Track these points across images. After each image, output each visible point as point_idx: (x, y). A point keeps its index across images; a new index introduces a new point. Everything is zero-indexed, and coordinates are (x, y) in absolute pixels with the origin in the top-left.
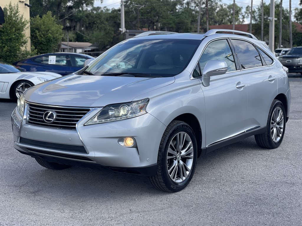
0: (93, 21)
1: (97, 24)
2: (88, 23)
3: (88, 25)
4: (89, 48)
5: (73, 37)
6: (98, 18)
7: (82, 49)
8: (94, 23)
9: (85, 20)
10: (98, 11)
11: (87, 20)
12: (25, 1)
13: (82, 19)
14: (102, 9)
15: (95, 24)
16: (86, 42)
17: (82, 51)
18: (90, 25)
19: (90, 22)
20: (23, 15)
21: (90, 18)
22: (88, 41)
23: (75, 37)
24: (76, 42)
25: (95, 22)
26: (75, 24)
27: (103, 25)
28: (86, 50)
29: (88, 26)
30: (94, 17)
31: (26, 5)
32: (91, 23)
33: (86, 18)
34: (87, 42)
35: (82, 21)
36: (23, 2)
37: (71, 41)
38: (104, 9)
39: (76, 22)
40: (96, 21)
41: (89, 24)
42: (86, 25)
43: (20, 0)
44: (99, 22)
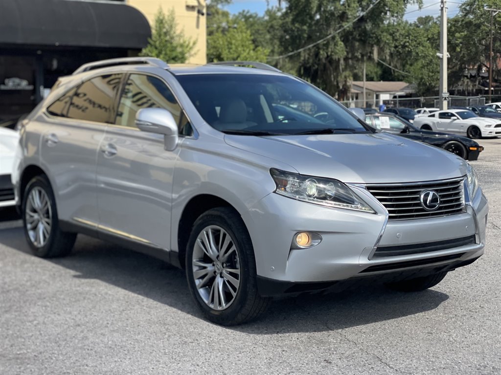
2: (393, 45)
5: (376, 73)
6: (412, 36)
7: (390, 94)
8: (404, 46)
9: (387, 41)
10: (427, 24)
12: (197, 6)
13: (383, 39)
14: (435, 20)
15: (407, 47)
16: (399, 80)
17: (391, 97)
18: (397, 49)
19: (397, 44)
21: (398, 37)
22: (402, 78)
23: (380, 72)
24: (380, 81)
25: (407, 44)
26: (370, 49)
28: (396, 94)
29: (394, 51)
30: (406, 33)
31: (199, 12)
33: (389, 37)
34: (401, 80)
35: (381, 42)
36: (193, 7)
37: (370, 79)
39: (372, 45)
40: (408, 42)
41: (396, 47)
42: (390, 51)
43: (188, 5)
44: (415, 43)
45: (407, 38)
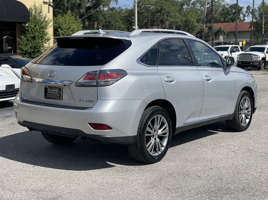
0: (109, 20)
11: (104, 19)
14: (117, 9)
21: (106, 17)
25: (111, 21)
26: (93, 23)
27: (118, 23)
30: (110, 16)
31: (49, 5)
38: (119, 10)
39: (94, 21)
40: (111, 20)
43: (44, 1)
44: (115, 21)
45: (111, 18)
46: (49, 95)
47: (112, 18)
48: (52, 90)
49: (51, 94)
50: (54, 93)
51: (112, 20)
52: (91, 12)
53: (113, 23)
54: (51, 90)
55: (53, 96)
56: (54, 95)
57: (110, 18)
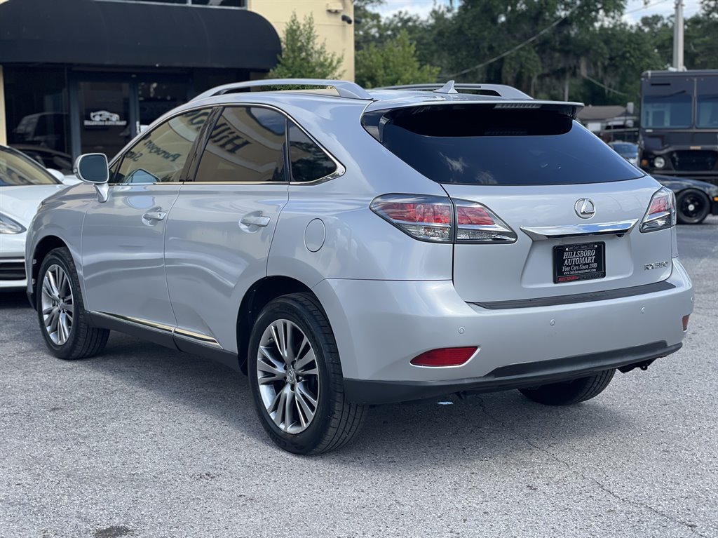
0: (620, 53)
1: (632, 59)
2: (608, 56)
3: (607, 62)
4: (619, 120)
5: (583, 94)
6: (635, 44)
7: (602, 123)
8: (623, 57)
9: (600, 51)
10: (654, 25)
11: (606, 50)
12: (341, 11)
13: (594, 47)
15: (628, 59)
16: (614, 104)
17: (602, 127)
18: (613, 62)
19: (613, 55)
20: (324, 44)
21: (614, 44)
22: (620, 101)
23: (588, 94)
25: (628, 55)
26: (575, 62)
27: (647, 60)
28: (610, 124)
29: (609, 65)
30: (626, 40)
31: (345, 18)
32: (615, 57)
33: (602, 45)
34: (617, 104)
35: (591, 52)
36: (336, 12)
39: (578, 56)
40: (629, 52)
41: (611, 59)
42: (603, 64)
43: (329, 8)
44: (638, 53)
45: (628, 46)
46: (568, 269)
47: (630, 47)
48: (576, 254)
49: (575, 265)
50: (582, 261)
51: (632, 51)
52: (538, 33)
53: (634, 61)
54: (573, 254)
55: (580, 272)
56: (584, 267)
57: (625, 47)
